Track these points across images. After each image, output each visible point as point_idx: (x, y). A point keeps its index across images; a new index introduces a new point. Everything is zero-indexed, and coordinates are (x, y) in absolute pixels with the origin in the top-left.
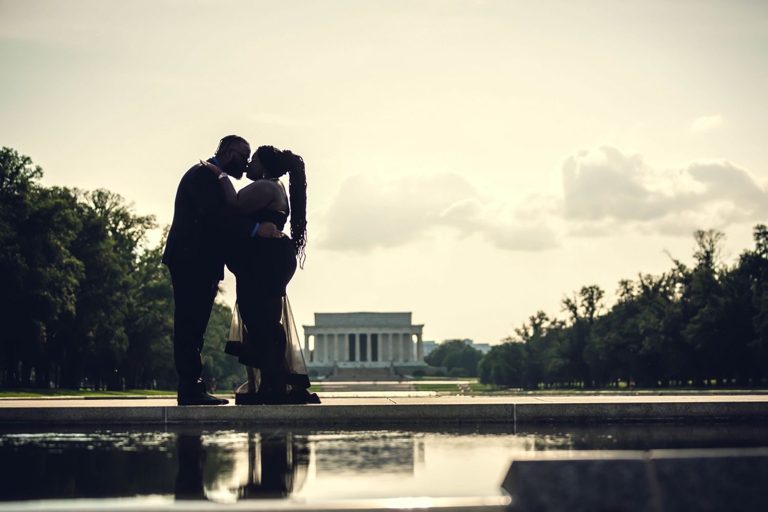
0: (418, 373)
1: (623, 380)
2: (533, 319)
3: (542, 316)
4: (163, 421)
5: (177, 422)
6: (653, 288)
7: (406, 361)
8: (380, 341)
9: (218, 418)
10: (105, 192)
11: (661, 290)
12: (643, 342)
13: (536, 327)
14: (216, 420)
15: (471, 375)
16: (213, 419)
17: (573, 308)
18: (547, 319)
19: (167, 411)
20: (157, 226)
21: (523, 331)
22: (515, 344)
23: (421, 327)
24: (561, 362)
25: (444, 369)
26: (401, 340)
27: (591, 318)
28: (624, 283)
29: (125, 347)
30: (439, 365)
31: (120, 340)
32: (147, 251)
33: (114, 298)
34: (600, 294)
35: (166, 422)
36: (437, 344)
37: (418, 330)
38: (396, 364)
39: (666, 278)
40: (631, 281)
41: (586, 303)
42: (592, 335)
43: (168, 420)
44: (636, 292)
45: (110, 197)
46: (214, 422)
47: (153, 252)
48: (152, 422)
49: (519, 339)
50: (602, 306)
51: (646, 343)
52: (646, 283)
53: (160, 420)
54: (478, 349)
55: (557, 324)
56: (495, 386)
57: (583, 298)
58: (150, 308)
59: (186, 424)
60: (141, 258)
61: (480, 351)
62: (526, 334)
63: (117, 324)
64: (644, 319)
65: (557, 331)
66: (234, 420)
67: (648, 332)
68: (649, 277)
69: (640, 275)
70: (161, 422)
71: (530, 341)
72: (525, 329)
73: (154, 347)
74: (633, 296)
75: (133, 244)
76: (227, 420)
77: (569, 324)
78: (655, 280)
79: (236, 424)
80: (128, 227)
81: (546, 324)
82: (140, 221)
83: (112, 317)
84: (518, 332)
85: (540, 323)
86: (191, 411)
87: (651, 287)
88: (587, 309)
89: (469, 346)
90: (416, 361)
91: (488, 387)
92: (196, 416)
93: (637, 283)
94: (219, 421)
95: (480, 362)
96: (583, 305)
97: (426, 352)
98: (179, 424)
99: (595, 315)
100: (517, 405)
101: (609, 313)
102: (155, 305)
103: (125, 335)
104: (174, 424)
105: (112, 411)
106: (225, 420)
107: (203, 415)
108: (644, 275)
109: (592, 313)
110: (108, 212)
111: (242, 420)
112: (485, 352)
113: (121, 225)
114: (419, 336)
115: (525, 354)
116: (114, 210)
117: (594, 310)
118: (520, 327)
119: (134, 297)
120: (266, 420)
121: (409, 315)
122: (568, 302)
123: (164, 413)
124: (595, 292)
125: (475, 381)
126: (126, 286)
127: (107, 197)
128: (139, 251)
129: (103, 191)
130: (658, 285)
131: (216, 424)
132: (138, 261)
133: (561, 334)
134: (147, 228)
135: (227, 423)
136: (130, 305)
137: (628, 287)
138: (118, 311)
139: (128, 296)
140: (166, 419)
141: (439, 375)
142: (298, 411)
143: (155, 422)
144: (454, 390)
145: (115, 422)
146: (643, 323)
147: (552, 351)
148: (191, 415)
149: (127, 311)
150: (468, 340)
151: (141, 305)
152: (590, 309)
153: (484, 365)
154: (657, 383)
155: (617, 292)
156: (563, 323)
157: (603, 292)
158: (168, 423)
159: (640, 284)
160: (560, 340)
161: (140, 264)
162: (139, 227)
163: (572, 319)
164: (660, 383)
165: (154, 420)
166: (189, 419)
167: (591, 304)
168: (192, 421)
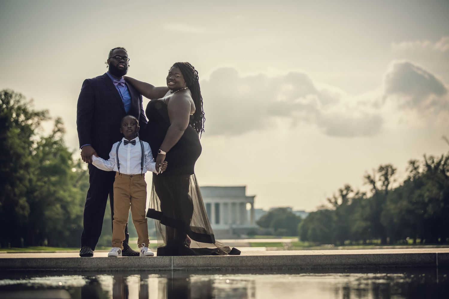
0: (251, 233)
1: (411, 238)
2: (341, 191)
3: (348, 188)
4: (170, 268)
5: (181, 268)
6: (435, 166)
7: (242, 224)
8: (222, 209)
9: (212, 265)
10: (10, 92)
11: (441, 167)
12: (428, 209)
13: (344, 197)
14: (210, 267)
15: (292, 234)
16: (208, 266)
17: (372, 182)
18: (352, 191)
19: (173, 260)
20: (50, 118)
21: (333, 200)
22: (327, 211)
23: (253, 197)
24: (363, 224)
25: (271, 230)
26: (238, 208)
27: (386, 190)
28: (413, 163)
29: (26, 213)
30: (267, 226)
31: (23, 208)
32: (42, 138)
33: (18, 175)
34: (393, 172)
35: (172, 268)
36: (265, 211)
37: (251, 199)
38: (234, 226)
39: (444, 159)
40: (418, 161)
41: (383, 178)
42: (388, 203)
43: (174, 267)
44: (422, 169)
45: (14, 96)
46: (209, 268)
47: (46, 139)
48: (161, 269)
49: (330, 207)
50: (395, 181)
51: (430, 209)
52: (429, 162)
53: (168, 267)
54: (298, 214)
55: (360, 195)
56: (312, 243)
57: (380, 174)
58: (45, 182)
59: (187, 270)
60: (38, 143)
61: (299, 217)
62: (336, 203)
63: (21, 195)
64: (428, 190)
65: (359, 200)
66: (225, 266)
67: (431, 200)
68: (432, 158)
69: (425, 156)
70: (168, 269)
71: (339, 208)
72: (335, 198)
73: (47, 213)
74: (418, 173)
75: (31, 132)
76: (219, 267)
77: (369, 195)
78: (436, 160)
79: (226, 270)
80: (27, 119)
81: (351, 195)
82: (37, 114)
83: (16, 190)
84: (330, 201)
85: (347, 194)
86: (191, 260)
87: (433, 166)
88: (384, 182)
89: (291, 213)
90: (250, 224)
91: (306, 244)
92: (195, 264)
93: (422, 162)
94: (213, 268)
95: (300, 225)
96: (380, 180)
97: (258, 217)
98: (182, 270)
99: (389, 187)
100: (438, 254)
101: (401, 186)
102: (49, 180)
103: (27, 205)
104: (179, 270)
105: (131, 260)
106: (217, 266)
107: (201, 263)
108: (428, 156)
109: (387, 186)
110: (12, 108)
111: (231, 266)
112: (304, 216)
113: (22, 117)
114: (252, 204)
115: (335, 218)
116: (16, 106)
117: (388, 183)
118: (331, 197)
119: (34, 174)
120: (250, 266)
121: (243, 188)
122: (369, 177)
123: (171, 262)
124: (390, 170)
125: (296, 240)
126: (27, 166)
127: (11, 96)
128: (36, 138)
129: (8, 91)
130: (439, 163)
131: (210, 270)
132: (35, 146)
133: (363, 203)
134: (42, 120)
135: (219, 269)
136: (30, 181)
137: (416, 165)
138: (21, 185)
139: (29, 174)
140: (172, 266)
141: (268, 234)
142: (273, 259)
143: (164, 269)
144: (279, 245)
145: (133, 269)
146: (427, 194)
147: (357, 216)
148: (191, 263)
149: (28, 184)
150: (288, 208)
151: (39, 180)
152: (386, 183)
153: (303, 227)
154: (437, 241)
155: (407, 169)
156: (364, 194)
157: (395, 170)
158: (174, 269)
159: (424, 163)
160: (363, 207)
161: (38, 148)
162: (36, 119)
163: (372, 190)
164: (439, 240)
165: (163, 267)
166: (191, 266)
167: (387, 179)
168: (192, 268)
